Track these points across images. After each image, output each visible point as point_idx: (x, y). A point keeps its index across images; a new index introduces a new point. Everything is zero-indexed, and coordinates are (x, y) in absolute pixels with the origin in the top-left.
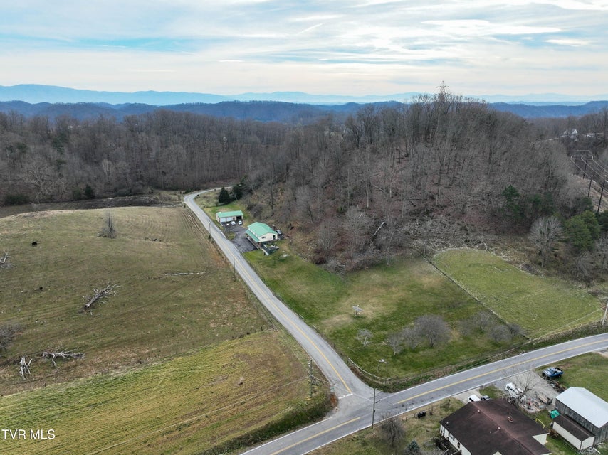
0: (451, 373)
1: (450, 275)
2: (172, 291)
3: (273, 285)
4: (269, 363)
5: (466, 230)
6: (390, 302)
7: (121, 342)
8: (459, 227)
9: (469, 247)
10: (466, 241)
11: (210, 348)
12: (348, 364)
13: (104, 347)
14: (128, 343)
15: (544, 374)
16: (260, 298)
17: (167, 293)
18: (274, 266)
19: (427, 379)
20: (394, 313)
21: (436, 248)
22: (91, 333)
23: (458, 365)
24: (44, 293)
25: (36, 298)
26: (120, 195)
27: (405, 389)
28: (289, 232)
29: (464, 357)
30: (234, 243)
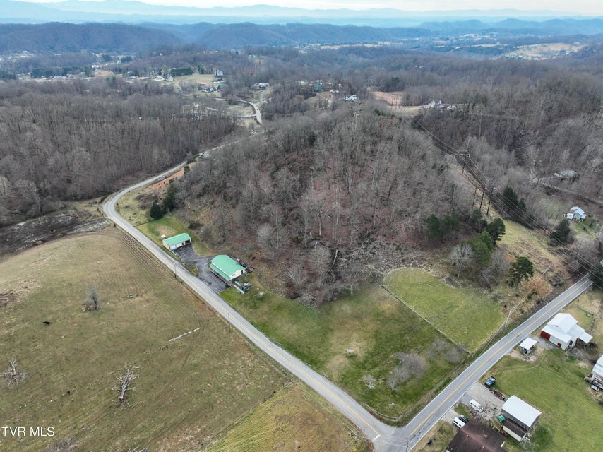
0: (433, 397)
1: (400, 298)
2: (184, 358)
3: (264, 328)
4: (309, 421)
5: (400, 249)
6: (368, 335)
7: (171, 427)
8: (395, 247)
9: (406, 266)
10: (403, 261)
11: (251, 414)
12: (366, 408)
13: (159, 436)
14: (177, 426)
15: (486, 384)
16: (262, 348)
17: (182, 362)
18: (255, 307)
19: (420, 408)
20: (375, 347)
21: (382, 271)
22: (139, 425)
23: (434, 389)
24: (73, 396)
25: (68, 404)
26: (30, 217)
27: (410, 420)
28: (251, 262)
29: (435, 380)
30: (203, 280)
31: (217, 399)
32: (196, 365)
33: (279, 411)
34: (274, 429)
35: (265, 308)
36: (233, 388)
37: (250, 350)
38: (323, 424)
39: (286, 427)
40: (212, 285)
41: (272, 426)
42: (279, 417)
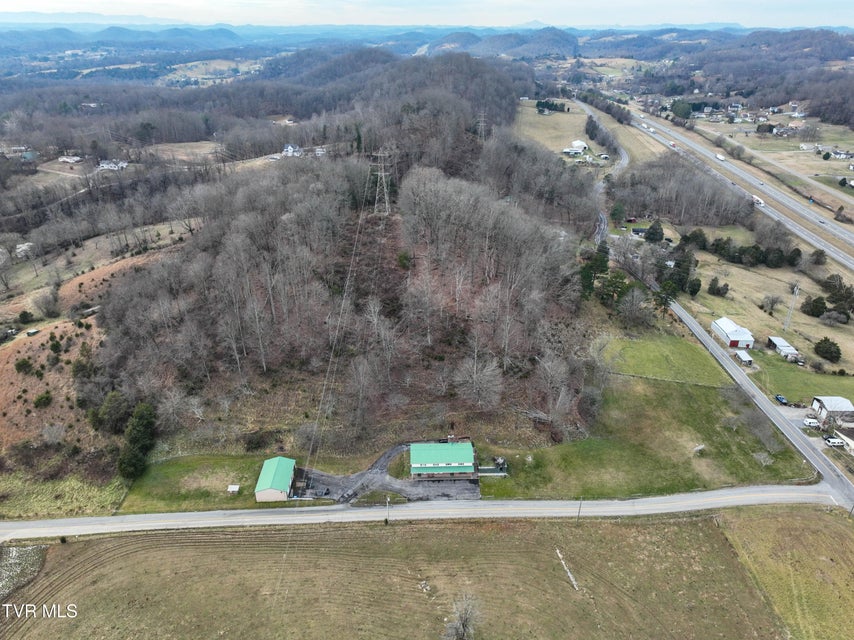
4: (795, 533)
5: (569, 325)
8: (563, 325)
11: (755, 577)
16: (631, 513)
18: (548, 479)
30: (428, 499)
31: (711, 598)
33: (762, 549)
34: (791, 569)
35: (555, 473)
36: (695, 573)
37: (627, 525)
38: (805, 524)
39: (793, 555)
40: (452, 494)
41: (784, 568)
42: (774, 554)
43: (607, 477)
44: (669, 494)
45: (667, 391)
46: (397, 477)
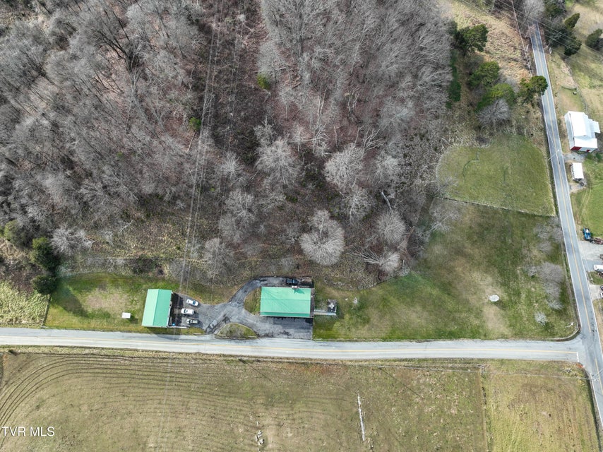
4: (534, 389)
5: (423, 136)
6: (484, 266)
16: (421, 356)
18: (366, 321)
20: (501, 274)
28: (298, 271)
30: (272, 336)
31: (454, 438)
32: (407, 432)
33: (505, 399)
34: (518, 418)
35: (373, 313)
36: (451, 416)
37: (416, 368)
38: (545, 382)
39: (524, 408)
40: (291, 333)
41: (514, 417)
42: (511, 406)
43: (413, 316)
44: (456, 338)
45: (491, 221)
46: (251, 312)
